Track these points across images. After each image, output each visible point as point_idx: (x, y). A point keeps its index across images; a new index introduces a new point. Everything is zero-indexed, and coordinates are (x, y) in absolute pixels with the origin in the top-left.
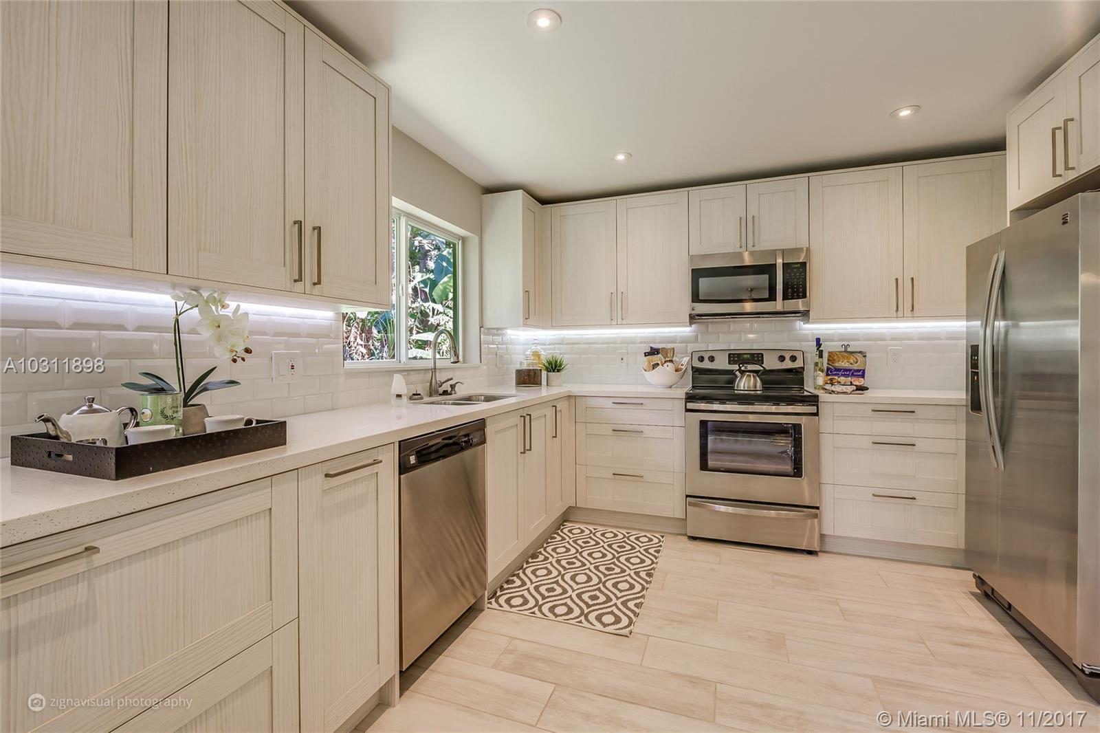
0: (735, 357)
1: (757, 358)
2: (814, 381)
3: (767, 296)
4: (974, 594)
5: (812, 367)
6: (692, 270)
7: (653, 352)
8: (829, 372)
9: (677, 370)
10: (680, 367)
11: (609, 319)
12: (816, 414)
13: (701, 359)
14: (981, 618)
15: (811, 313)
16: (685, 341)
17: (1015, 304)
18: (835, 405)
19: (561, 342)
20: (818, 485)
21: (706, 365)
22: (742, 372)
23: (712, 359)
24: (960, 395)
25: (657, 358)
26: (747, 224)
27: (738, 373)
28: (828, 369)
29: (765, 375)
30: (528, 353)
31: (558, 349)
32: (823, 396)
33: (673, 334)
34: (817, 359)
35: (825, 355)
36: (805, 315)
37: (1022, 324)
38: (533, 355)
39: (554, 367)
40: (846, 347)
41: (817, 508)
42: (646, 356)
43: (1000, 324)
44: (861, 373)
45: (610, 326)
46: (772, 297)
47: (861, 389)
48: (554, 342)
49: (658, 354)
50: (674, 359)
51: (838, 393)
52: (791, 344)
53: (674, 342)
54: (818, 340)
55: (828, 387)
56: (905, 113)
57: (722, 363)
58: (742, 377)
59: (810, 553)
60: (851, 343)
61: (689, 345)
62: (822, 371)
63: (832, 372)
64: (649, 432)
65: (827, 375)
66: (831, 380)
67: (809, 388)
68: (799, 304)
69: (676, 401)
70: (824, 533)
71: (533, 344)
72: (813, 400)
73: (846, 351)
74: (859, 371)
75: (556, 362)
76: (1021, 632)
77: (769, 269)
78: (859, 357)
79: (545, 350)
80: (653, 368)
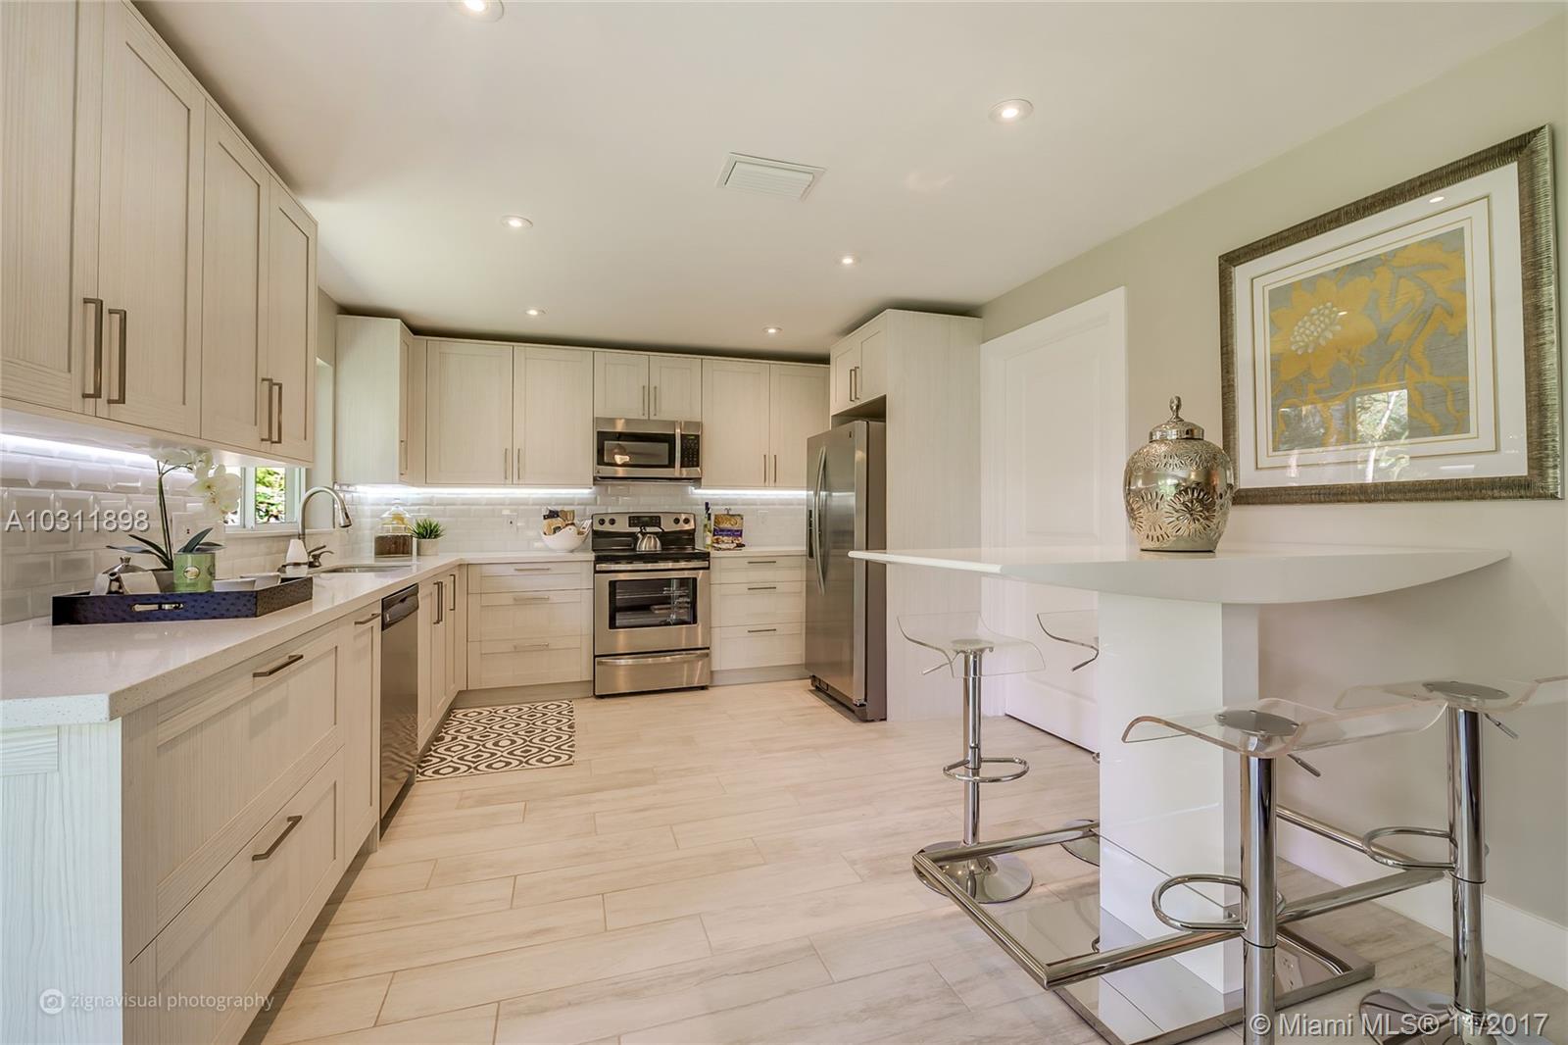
0: (635, 520)
1: (655, 520)
2: (704, 541)
3: (667, 463)
4: (811, 691)
5: (702, 527)
6: (598, 432)
7: (553, 515)
8: (715, 532)
9: (580, 533)
10: (581, 530)
11: (503, 478)
12: (708, 568)
13: (602, 522)
14: (814, 701)
15: (702, 480)
16: (583, 503)
17: (833, 479)
18: (722, 560)
19: (430, 502)
20: (709, 629)
21: (607, 528)
22: (644, 534)
23: (612, 522)
24: (803, 548)
25: (557, 522)
26: (650, 394)
27: (639, 535)
28: (715, 530)
29: (663, 536)
30: (384, 516)
31: (425, 511)
32: (714, 553)
33: (571, 496)
34: (706, 521)
35: (713, 518)
36: (697, 481)
37: (834, 494)
38: (394, 518)
39: (429, 532)
40: (728, 510)
41: (708, 648)
42: (545, 518)
43: (823, 494)
44: (739, 533)
45: (504, 485)
46: (671, 464)
47: (740, 546)
48: (419, 502)
49: (558, 516)
50: (575, 522)
51: (724, 550)
52: (684, 507)
53: (572, 504)
54: (707, 504)
55: (716, 545)
56: (772, 331)
57: (622, 526)
58: (643, 539)
59: (703, 688)
60: (732, 507)
61: (588, 508)
62: (710, 531)
63: (717, 532)
64: (554, 597)
65: (714, 535)
66: (717, 539)
67: (699, 547)
68: (693, 472)
69: (584, 564)
70: (713, 669)
71: (393, 505)
72: (705, 556)
73: (728, 514)
74: (738, 531)
75: (431, 525)
76: (834, 703)
77: (669, 439)
78: (738, 519)
79: (409, 511)
80: (555, 532)
